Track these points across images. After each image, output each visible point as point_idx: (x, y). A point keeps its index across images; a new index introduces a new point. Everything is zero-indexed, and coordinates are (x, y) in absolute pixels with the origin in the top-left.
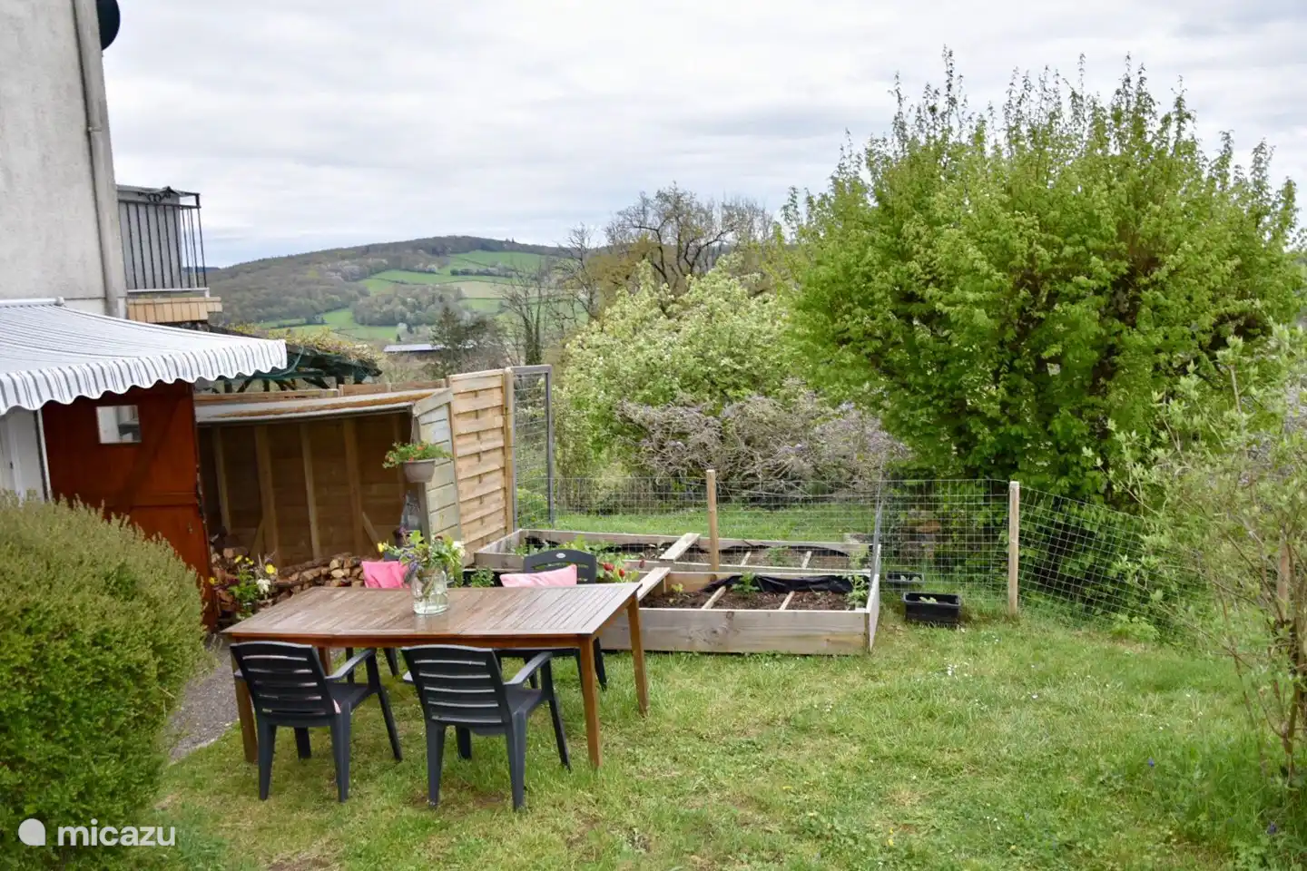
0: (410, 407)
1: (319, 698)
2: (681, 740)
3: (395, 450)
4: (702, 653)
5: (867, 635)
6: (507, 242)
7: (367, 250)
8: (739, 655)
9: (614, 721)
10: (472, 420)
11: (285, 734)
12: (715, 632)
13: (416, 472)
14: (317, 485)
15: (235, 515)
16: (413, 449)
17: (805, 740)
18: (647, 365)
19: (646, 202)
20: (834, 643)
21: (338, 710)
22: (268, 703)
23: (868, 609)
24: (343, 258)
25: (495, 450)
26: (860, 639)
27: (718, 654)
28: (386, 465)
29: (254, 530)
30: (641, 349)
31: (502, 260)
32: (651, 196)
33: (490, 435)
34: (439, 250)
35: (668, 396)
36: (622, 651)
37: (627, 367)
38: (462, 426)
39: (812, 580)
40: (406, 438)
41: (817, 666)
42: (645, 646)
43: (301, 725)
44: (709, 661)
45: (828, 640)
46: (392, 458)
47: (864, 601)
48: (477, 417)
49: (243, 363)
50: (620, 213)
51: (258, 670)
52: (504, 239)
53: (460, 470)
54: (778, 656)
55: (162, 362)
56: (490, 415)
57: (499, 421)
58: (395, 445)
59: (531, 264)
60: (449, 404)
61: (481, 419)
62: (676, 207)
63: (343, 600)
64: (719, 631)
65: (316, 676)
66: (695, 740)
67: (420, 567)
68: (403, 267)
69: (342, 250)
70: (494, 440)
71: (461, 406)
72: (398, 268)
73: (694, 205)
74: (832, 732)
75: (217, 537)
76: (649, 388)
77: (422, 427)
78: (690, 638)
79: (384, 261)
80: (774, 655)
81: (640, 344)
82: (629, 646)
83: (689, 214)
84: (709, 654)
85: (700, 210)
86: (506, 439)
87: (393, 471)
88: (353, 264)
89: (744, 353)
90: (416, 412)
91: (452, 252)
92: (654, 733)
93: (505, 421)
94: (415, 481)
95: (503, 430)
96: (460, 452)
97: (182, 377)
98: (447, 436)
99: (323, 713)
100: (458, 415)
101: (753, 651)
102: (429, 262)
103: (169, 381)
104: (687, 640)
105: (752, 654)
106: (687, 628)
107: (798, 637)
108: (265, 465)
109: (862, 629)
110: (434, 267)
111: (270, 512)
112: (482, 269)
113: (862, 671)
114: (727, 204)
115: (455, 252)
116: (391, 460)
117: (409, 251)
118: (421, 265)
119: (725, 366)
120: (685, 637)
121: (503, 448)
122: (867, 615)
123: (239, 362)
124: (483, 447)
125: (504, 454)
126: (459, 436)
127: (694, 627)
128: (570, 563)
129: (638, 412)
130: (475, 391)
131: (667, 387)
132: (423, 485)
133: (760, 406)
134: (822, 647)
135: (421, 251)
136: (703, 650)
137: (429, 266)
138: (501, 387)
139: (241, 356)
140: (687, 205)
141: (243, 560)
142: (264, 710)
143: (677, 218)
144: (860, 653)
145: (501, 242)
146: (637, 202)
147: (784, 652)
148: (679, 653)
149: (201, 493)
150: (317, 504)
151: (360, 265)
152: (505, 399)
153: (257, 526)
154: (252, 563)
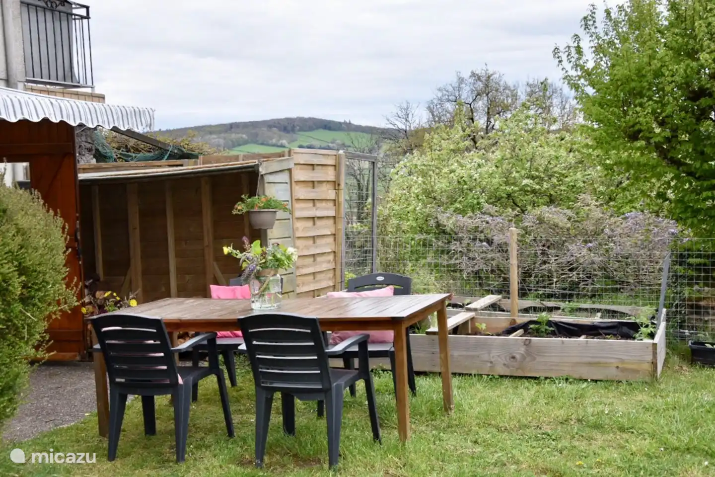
0: (258, 166)
1: (165, 367)
2: (482, 430)
3: (242, 201)
4: (501, 376)
5: (654, 364)
6: (345, 123)
7: (232, 127)
8: (535, 378)
9: (421, 416)
10: (310, 189)
11: (134, 403)
12: (514, 358)
13: (261, 220)
14: (177, 240)
15: (107, 264)
16: (258, 201)
17: (596, 434)
18: (459, 182)
19: (461, 80)
20: (624, 370)
21: (180, 381)
22: (121, 373)
23: (657, 340)
24: (211, 133)
25: (328, 217)
26: (647, 367)
27: (516, 377)
28: (234, 212)
29: (123, 277)
30: (452, 171)
31: (340, 137)
32: (466, 75)
33: (324, 204)
34: (289, 128)
35: (476, 207)
36: (431, 373)
37: (441, 185)
38: (302, 192)
39: (602, 325)
40: (253, 193)
41: (606, 388)
42: (452, 369)
43: (148, 394)
44: (506, 382)
45: (617, 367)
46: (240, 207)
47: (652, 335)
48: (313, 187)
49: (118, 118)
50: (439, 90)
51: (113, 342)
52: (342, 121)
53: (297, 229)
54: (571, 380)
55: (50, 105)
56: (324, 187)
57: (332, 194)
58: (243, 196)
59: (364, 141)
60: (290, 170)
61: (316, 189)
62: (487, 86)
63: (191, 304)
64: (518, 356)
65: (164, 347)
66: (494, 431)
67: (258, 268)
68: (260, 142)
69: (210, 126)
70: (327, 209)
71: (300, 175)
72: (256, 142)
73: (502, 83)
74: (622, 429)
75: (91, 281)
76: (460, 202)
77: (266, 185)
78: (491, 362)
79: (244, 136)
80: (567, 379)
81: (453, 167)
82: (437, 369)
83: (497, 90)
84: (506, 376)
85: (506, 88)
86: (338, 211)
87: (241, 217)
88: (219, 138)
89: (543, 176)
90: (262, 171)
91: (300, 130)
92: (457, 426)
93: (337, 195)
94: (257, 228)
95: (335, 202)
96: (298, 214)
97: (65, 120)
98: (289, 198)
99: (168, 382)
100: (297, 182)
101: (547, 375)
102: (280, 138)
103: (55, 119)
104: (489, 365)
105: (546, 378)
106: (489, 353)
107: (590, 364)
108: (135, 221)
109: (650, 358)
110: (284, 142)
111: (137, 264)
112: (324, 145)
113: (649, 393)
114: (531, 82)
115: (301, 130)
116: (239, 208)
117: (265, 129)
118: (274, 141)
119: (526, 185)
120: (487, 361)
121: (334, 217)
122: (655, 345)
123: (115, 117)
124: (319, 214)
125: (335, 223)
126: (298, 200)
127: (495, 353)
128: (388, 285)
129: (449, 220)
130: (313, 165)
131: (475, 201)
132: (265, 231)
133: (556, 215)
134: (612, 373)
135: (275, 129)
136: (502, 374)
137: (281, 142)
138: (335, 166)
139: (117, 113)
140: (496, 83)
141: (112, 294)
142: (118, 380)
143: (487, 95)
144: (647, 379)
145: (340, 123)
146: (454, 80)
147: (577, 376)
148: (481, 375)
149: (79, 238)
150: (177, 256)
151: (225, 139)
152: (338, 175)
153: (125, 275)
154: (118, 298)
